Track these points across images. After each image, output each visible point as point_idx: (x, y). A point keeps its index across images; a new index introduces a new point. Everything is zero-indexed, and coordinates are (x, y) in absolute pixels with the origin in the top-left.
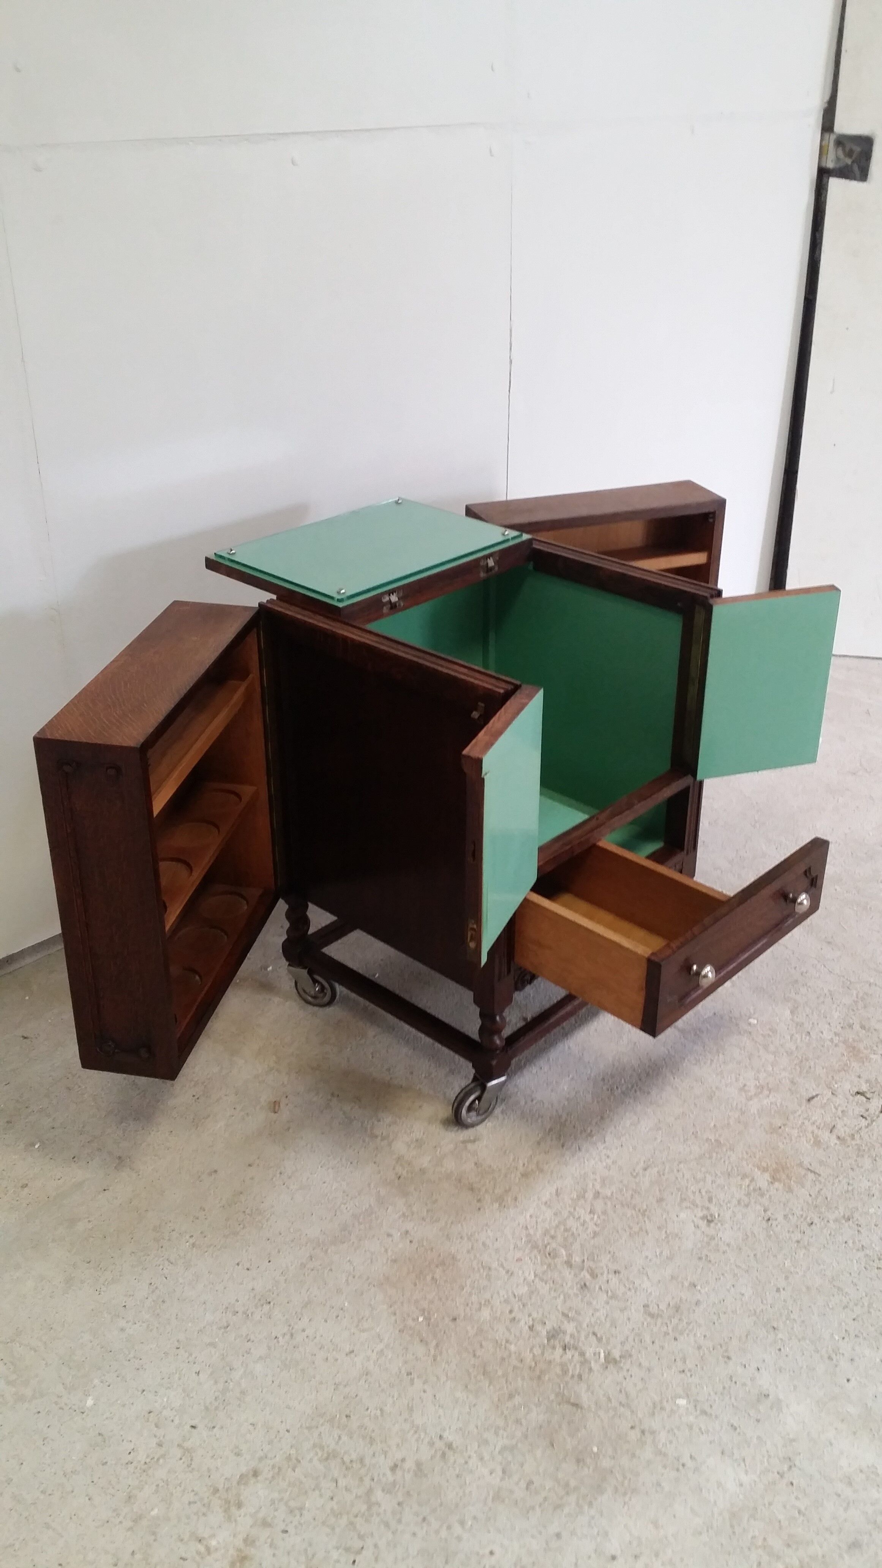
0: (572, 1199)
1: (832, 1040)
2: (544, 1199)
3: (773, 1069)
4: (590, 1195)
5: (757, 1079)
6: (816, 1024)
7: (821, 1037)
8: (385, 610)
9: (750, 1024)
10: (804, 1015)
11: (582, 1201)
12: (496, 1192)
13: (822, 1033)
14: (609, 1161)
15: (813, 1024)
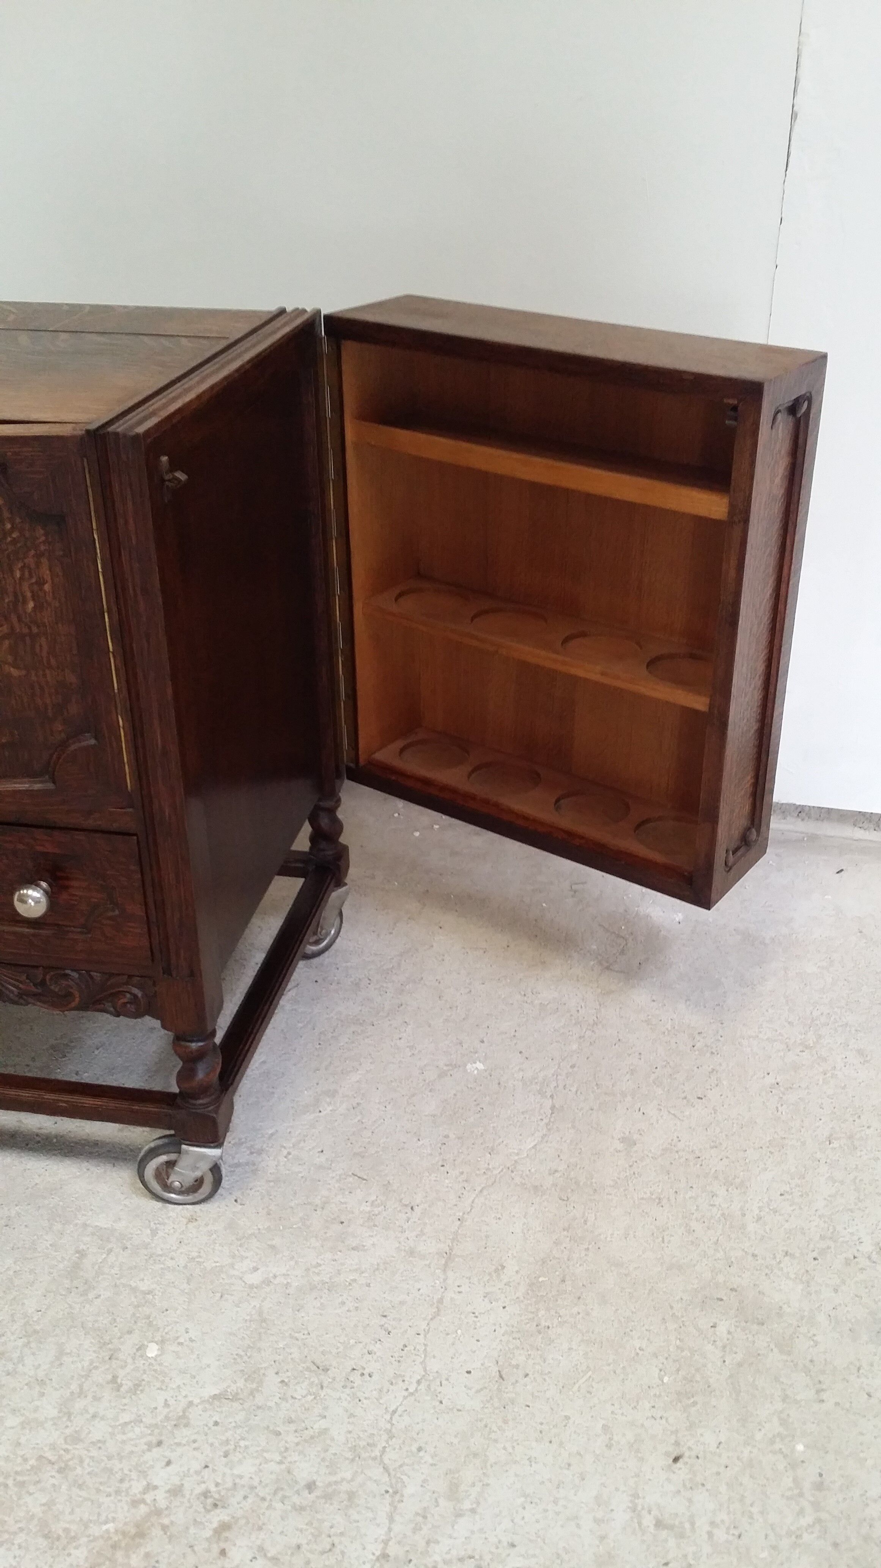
7: (152, 1467)
10: (217, 1418)
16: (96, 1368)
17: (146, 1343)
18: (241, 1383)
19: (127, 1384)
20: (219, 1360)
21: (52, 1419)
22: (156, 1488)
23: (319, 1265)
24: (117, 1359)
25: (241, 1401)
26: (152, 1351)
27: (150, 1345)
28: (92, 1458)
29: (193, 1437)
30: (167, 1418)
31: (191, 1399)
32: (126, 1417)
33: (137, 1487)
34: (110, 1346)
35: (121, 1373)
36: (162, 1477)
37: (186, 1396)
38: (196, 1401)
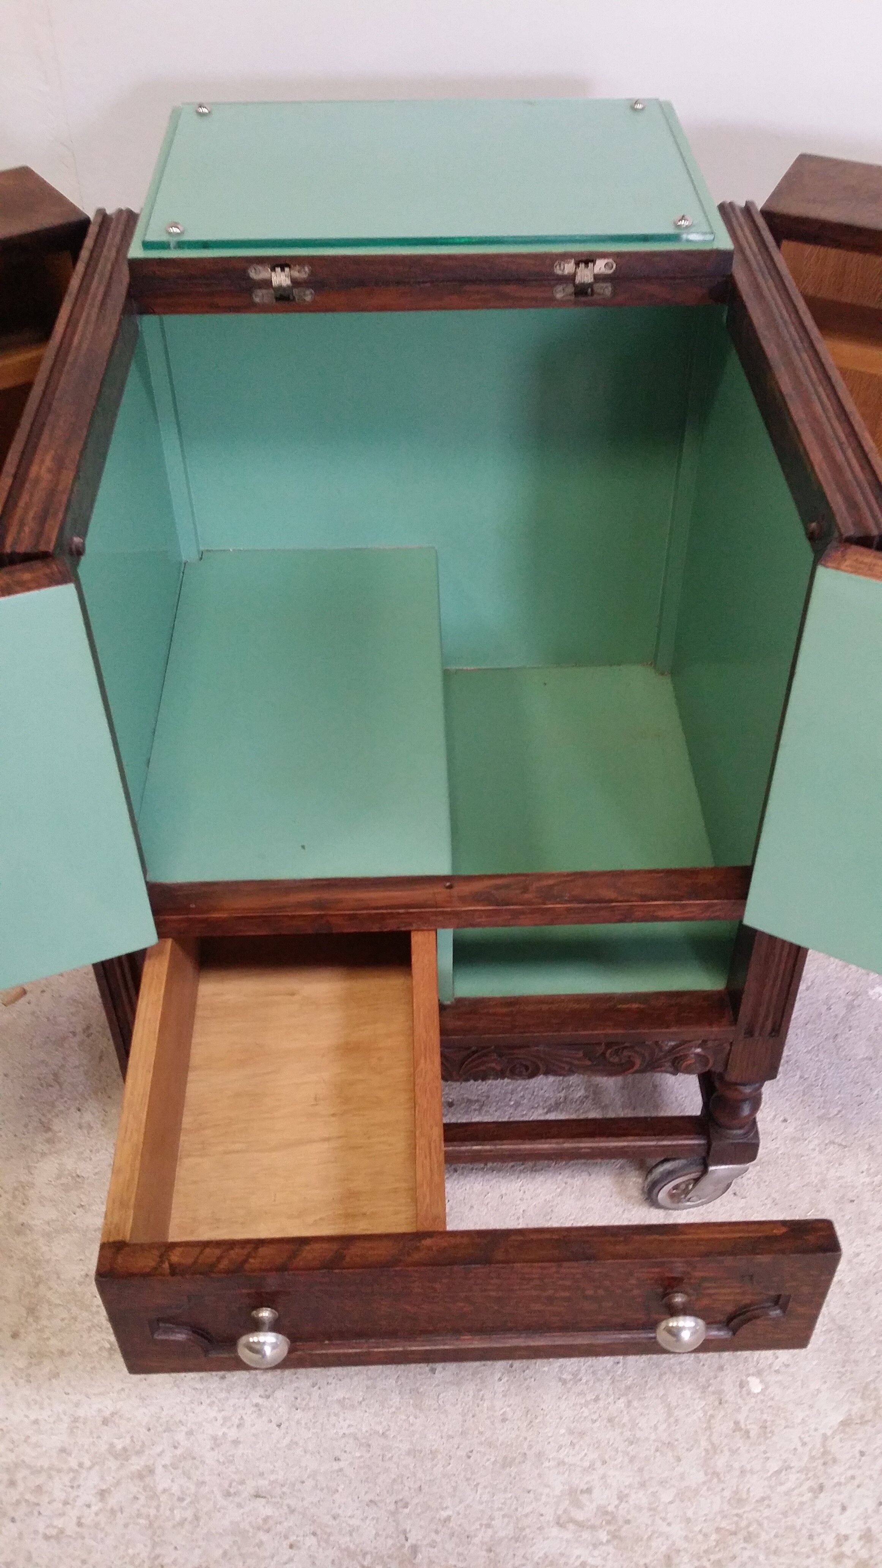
0: (112, 1445)
1: (842, 1539)
2: (81, 1413)
3: (671, 1503)
4: (136, 1464)
5: (622, 1497)
6: (856, 1482)
7: (830, 1516)
8: (259, 296)
9: (742, 1385)
10: (859, 1447)
11: (112, 1464)
12: (53, 1341)
13: (844, 1508)
14: (233, 1433)
15: (853, 1478)
16: (712, 1416)
17: (744, 1378)
18: (859, 1404)
19: (754, 1430)
20: (825, 1382)
21: (704, 1483)
22: (846, 1537)
23: (858, 1255)
24: (726, 1402)
25: (870, 1424)
26: (755, 1385)
27: (749, 1379)
28: (767, 1518)
29: (850, 1473)
30: (812, 1458)
31: (823, 1431)
32: (773, 1466)
33: (829, 1541)
34: (710, 1388)
35: (741, 1417)
36: (846, 1523)
37: (816, 1430)
38: (829, 1433)
